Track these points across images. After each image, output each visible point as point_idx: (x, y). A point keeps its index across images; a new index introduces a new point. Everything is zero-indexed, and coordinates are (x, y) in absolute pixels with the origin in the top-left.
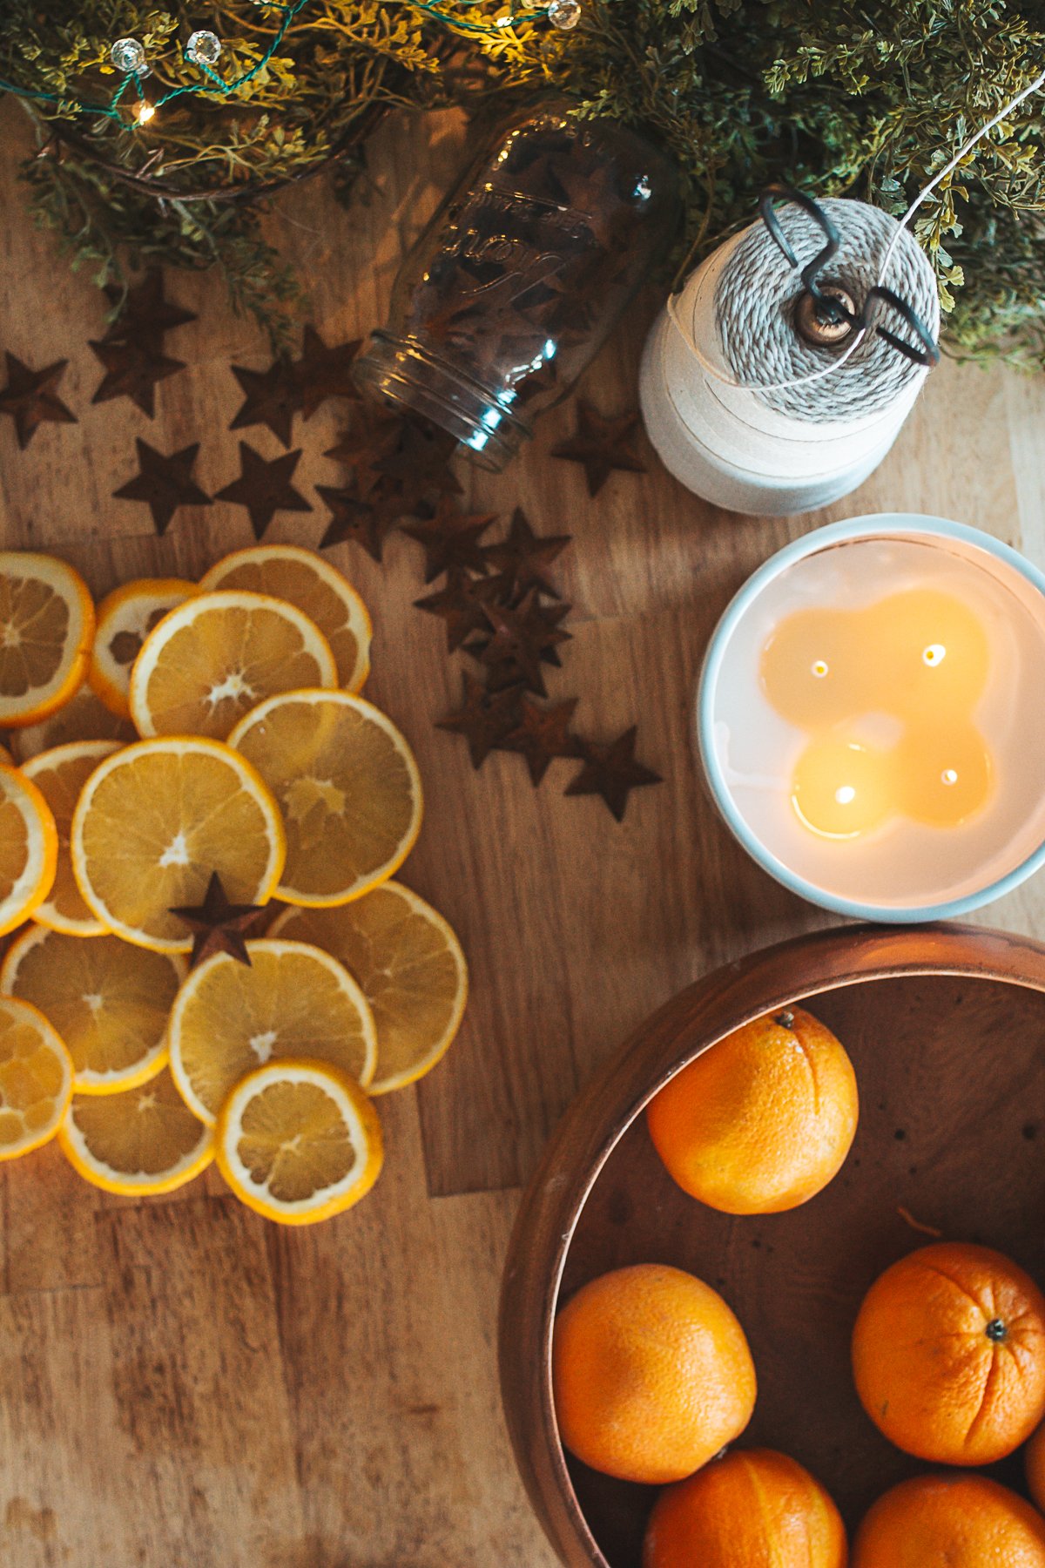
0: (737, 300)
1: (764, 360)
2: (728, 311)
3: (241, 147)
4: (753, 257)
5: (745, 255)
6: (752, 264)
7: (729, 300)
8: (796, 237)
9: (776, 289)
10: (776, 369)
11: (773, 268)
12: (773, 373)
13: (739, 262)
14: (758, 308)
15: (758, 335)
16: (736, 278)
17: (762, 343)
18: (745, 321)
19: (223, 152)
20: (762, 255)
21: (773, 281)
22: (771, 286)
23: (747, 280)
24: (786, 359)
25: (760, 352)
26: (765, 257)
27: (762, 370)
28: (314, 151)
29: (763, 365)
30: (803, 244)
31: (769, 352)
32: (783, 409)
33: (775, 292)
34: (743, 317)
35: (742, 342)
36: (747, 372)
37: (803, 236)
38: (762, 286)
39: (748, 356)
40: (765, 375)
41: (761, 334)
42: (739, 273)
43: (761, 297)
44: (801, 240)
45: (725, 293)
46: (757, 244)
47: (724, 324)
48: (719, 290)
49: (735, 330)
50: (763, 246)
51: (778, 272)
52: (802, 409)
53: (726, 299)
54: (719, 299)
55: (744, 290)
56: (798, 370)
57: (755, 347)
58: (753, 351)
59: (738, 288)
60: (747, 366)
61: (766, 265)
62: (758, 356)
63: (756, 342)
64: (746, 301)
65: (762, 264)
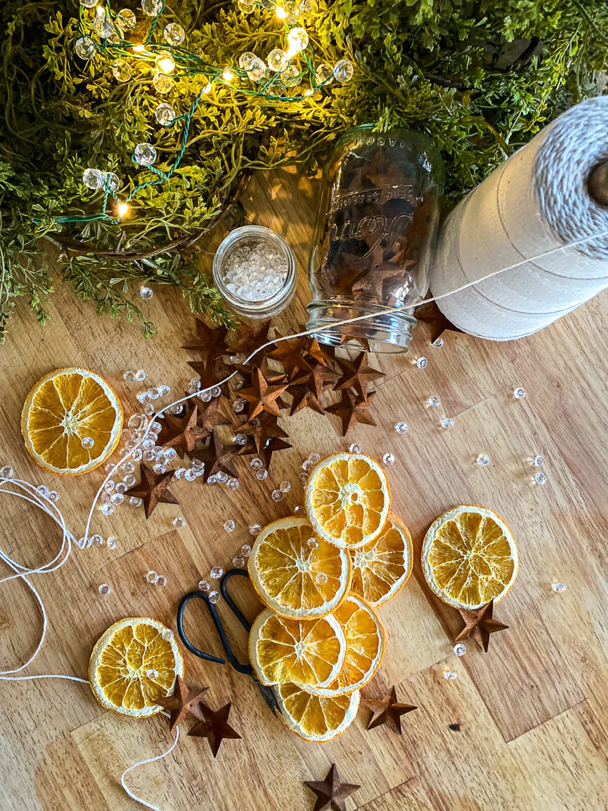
0: (551, 171)
1: (573, 215)
2: (544, 179)
3: (168, 216)
4: (561, 139)
5: (556, 138)
6: (562, 143)
7: (545, 171)
8: (594, 122)
9: (578, 162)
10: (581, 221)
11: (577, 146)
12: (579, 224)
13: (551, 143)
14: (566, 176)
15: (567, 197)
16: (550, 156)
17: (571, 202)
18: (558, 186)
19: (160, 222)
20: (569, 137)
21: (576, 157)
22: (575, 160)
23: (558, 155)
24: (587, 215)
25: (569, 210)
26: (571, 138)
27: (571, 223)
28: (213, 209)
29: (572, 219)
30: (599, 128)
31: (575, 208)
32: (587, 251)
33: (578, 165)
34: (556, 183)
35: (555, 202)
36: (560, 225)
37: (599, 122)
38: (569, 160)
39: (560, 212)
40: (574, 226)
41: (570, 196)
42: (552, 151)
43: (568, 168)
44: (597, 125)
45: (542, 167)
46: (564, 130)
47: (542, 189)
48: (536, 164)
49: (550, 193)
50: (569, 130)
51: (581, 149)
52: (601, 250)
53: (542, 171)
54: (536, 172)
55: (556, 164)
56: (597, 222)
57: (565, 206)
58: (564, 208)
59: (552, 162)
60: (559, 220)
61: (572, 144)
62: (568, 212)
63: (566, 202)
64: (558, 172)
65: (569, 144)
